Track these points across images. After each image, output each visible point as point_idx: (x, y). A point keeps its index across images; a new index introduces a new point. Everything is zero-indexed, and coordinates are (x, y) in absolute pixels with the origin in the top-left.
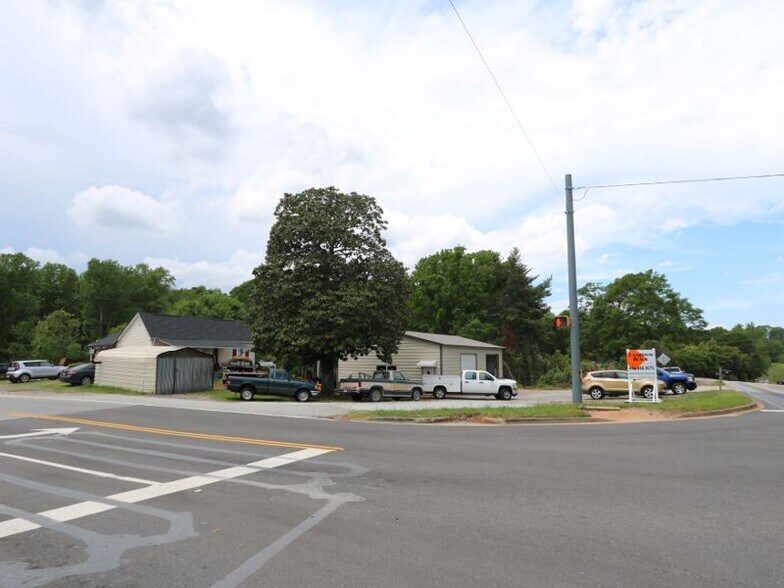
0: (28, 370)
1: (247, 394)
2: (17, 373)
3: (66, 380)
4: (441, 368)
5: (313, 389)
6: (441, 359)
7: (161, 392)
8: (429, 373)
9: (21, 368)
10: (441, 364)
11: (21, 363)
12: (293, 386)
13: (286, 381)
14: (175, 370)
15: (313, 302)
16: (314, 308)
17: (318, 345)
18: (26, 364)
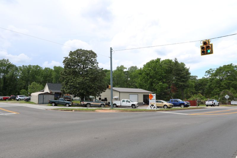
0: (20, 98)
1: (53, 104)
2: (18, 98)
3: (25, 100)
4: (120, 99)
5: (70, 103)
6: (120, 96)
7: (39, 103)
8: (117, 100)
9: (18, 97)
10: (120, 98)
11: (18, 96)
12: (65, 102)
13: (63, 101)
14: (43, 98)
15: (71, 80)
16: (71, 82)
17: (73, 92)
18: (20, 96)
